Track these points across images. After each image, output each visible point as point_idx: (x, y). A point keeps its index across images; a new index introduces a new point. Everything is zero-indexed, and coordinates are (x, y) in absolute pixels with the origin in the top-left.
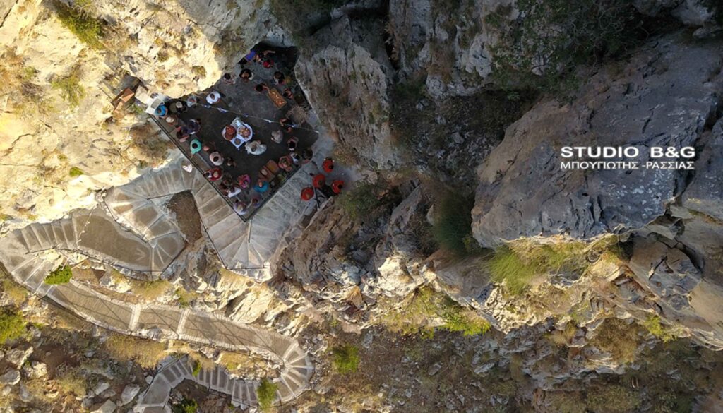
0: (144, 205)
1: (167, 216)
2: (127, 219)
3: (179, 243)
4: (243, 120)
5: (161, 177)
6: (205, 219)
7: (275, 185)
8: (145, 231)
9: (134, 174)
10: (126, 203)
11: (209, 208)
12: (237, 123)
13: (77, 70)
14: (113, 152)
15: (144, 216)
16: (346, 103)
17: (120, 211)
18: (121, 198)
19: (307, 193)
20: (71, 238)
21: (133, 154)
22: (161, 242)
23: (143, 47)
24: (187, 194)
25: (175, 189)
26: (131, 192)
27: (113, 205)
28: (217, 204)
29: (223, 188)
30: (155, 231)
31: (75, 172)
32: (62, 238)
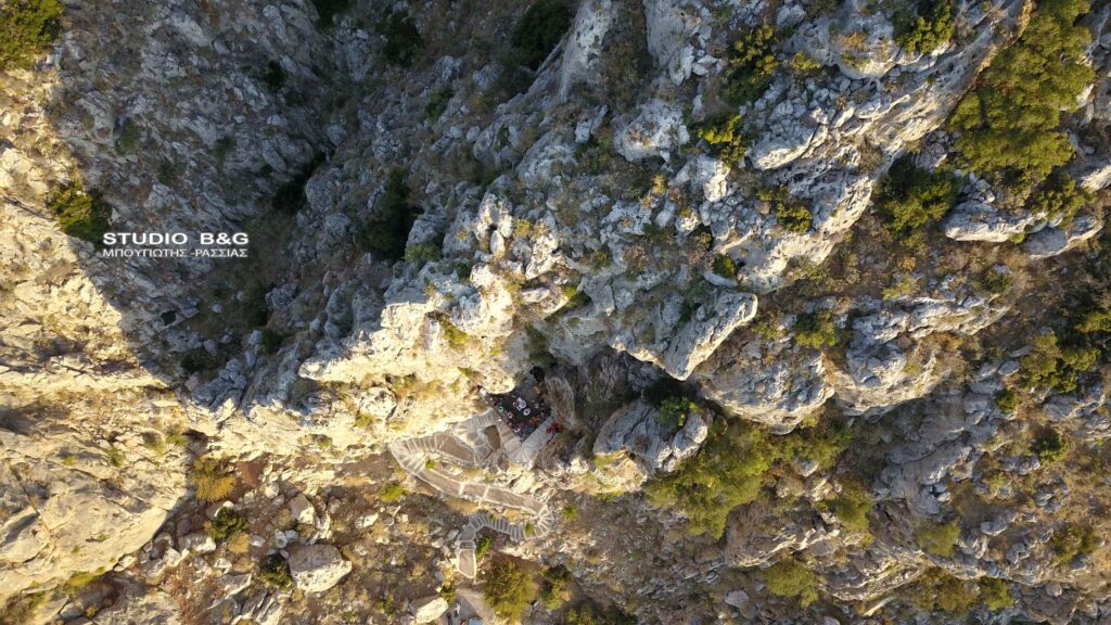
0: (472, 431)
2: (463, 438)
3: (488, 450)
5: (481, 419)
6: (503, 439)
7: (536, 427)
8: (472, 444)
9: (470, 417)
10: (463, 430)
11: (504, 435)
16: (561, 400)
17: (461, 433)
18: (462, 427)
20: (433, 446)
21: (472, 409)
24: (494, 427)
25: (488, 424)
26: (466, 425)
27: (458, 430)
28: (509, 433)
30: (476, 444)
32: (428, 445)
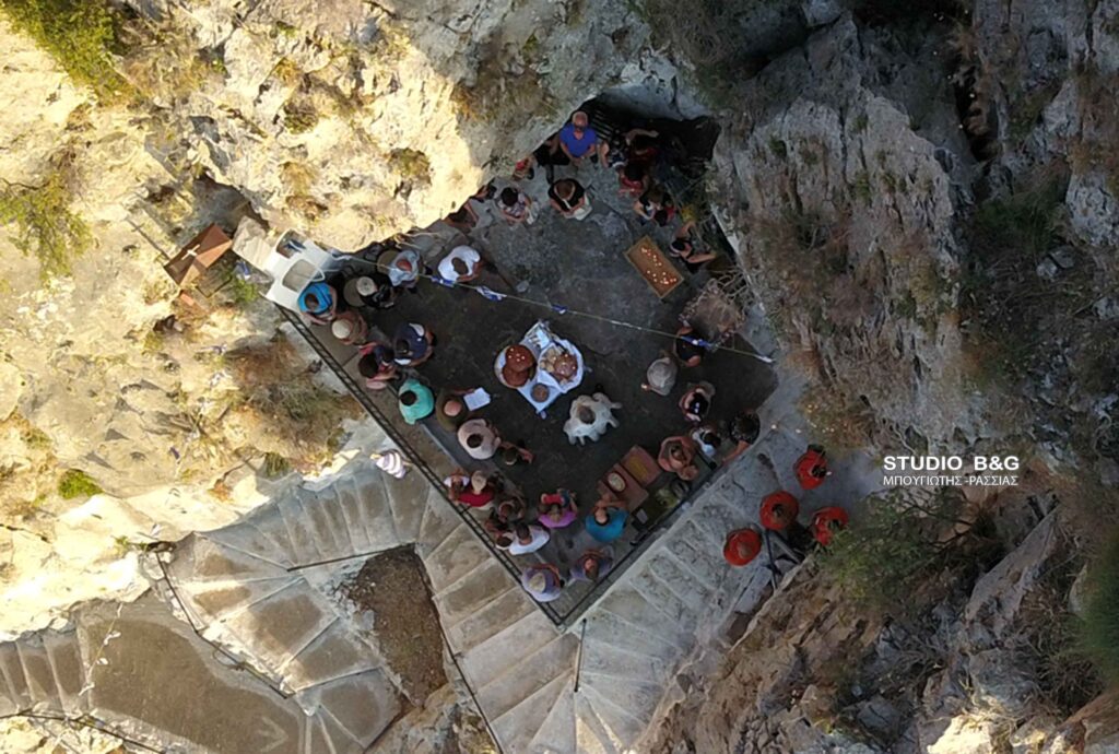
0: (280, 590)
1: (347, 621)
2: (231, 630)
3: (385, 703)
4: (558, 329)
5: (330, 508)
6: (454, 627)
7: (649, 520)
8: (284, 667)
9: (248, 496)
10: (230, 584)
11: (467, 596)
12: (540, 337)
13: (65, 167)
14: (182, 423)
15: (281, 623)
16: (840, 264)
17: (212, 605)
18: (215, 568)
19: (741, 544)
20: (73, 685)
21: (242, 430)
22: (331, 697)
23: (241, 87)
24: (405, 556)
25: (369, 540)
26: (240, 551)
27: (193, 587)
28: (490, 586)
29: (500, 528)
30: (313, 665)
31: (76, 485)
32: (49, 687)
